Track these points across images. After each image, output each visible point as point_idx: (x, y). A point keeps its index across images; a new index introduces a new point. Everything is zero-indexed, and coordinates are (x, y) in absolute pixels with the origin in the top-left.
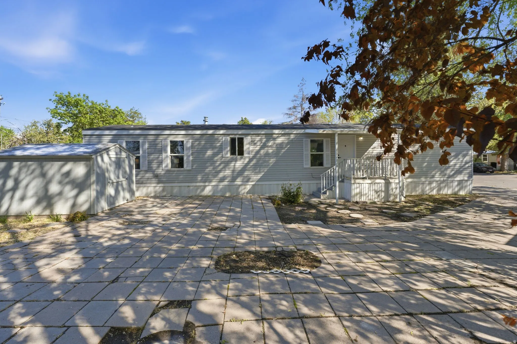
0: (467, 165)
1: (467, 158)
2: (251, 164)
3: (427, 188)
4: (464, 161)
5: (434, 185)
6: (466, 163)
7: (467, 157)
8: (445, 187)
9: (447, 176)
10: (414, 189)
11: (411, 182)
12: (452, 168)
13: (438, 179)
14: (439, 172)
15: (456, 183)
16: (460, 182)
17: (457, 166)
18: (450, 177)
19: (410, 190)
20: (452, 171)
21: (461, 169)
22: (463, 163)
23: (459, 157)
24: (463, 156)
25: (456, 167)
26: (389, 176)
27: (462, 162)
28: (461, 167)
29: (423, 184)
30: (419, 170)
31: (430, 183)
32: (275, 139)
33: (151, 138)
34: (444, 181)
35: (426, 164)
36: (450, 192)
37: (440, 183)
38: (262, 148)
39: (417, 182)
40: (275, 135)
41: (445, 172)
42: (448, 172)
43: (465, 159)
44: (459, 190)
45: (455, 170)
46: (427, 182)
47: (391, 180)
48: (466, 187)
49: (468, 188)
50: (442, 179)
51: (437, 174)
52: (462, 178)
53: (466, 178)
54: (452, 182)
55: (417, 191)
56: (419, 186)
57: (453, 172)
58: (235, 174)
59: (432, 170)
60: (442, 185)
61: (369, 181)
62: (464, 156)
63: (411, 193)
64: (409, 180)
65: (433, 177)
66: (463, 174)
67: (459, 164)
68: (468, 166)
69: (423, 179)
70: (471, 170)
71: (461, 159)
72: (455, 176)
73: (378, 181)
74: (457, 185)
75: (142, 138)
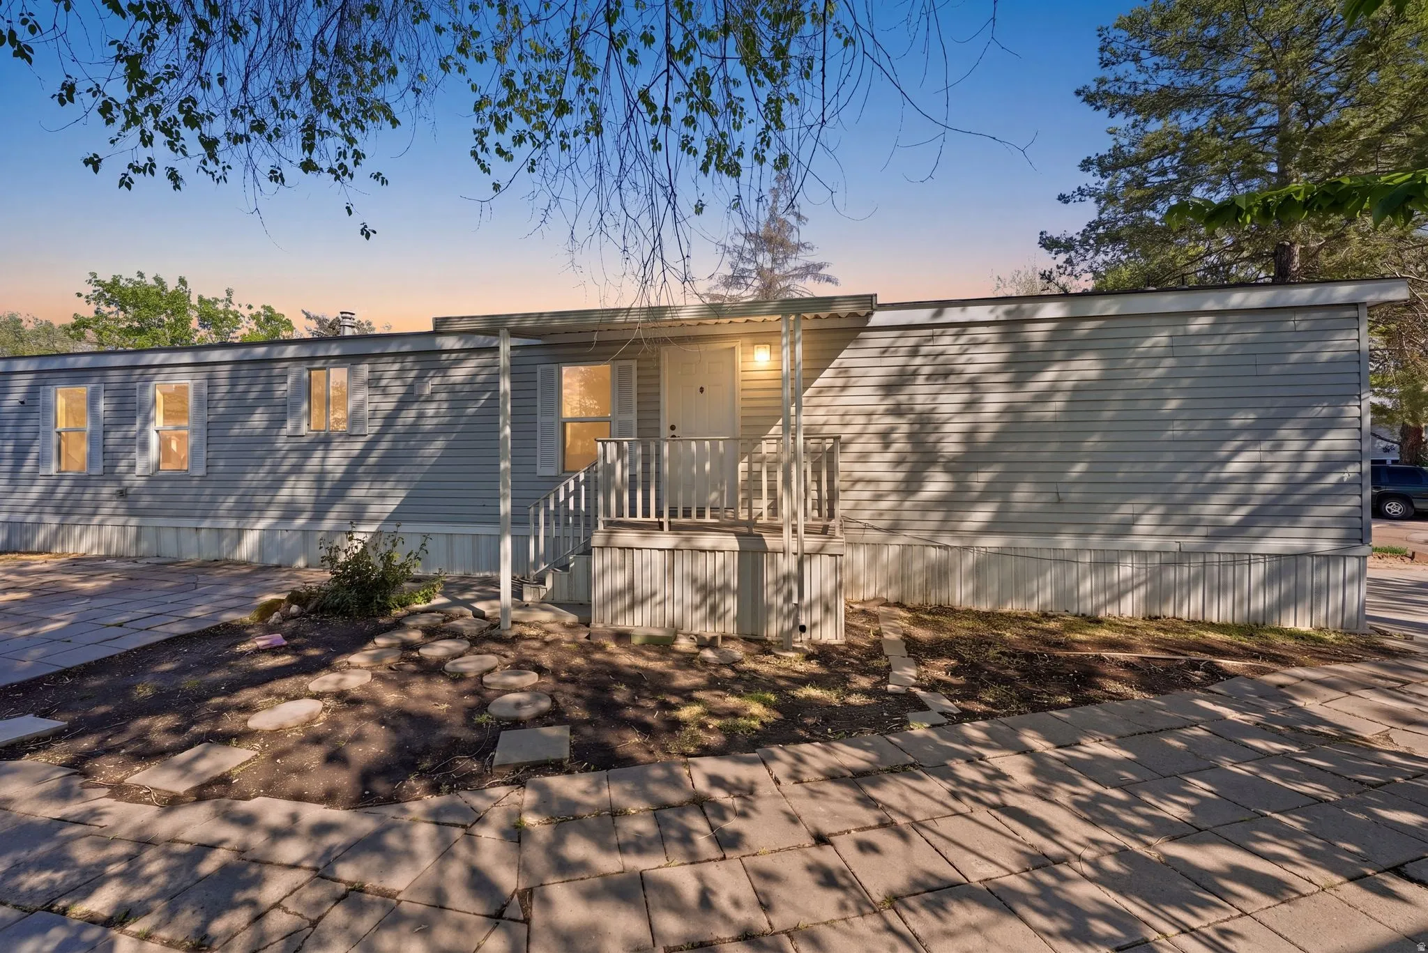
0: (1333, 478)
1: (1336, 441)
2: (371, 460)
3: (1087, 586)
4: (1314, 455)
5: (1126, 570)
6: (1330, 464)
7: (1331, 435)
8: (1191, 583)
9: (1202, 531)
10: (1017, 585)
11: (1001, 553)
12: (1236, 488)
13: (1149, 544)
14: (1159, 510)
15: (1258, 571)
16: (1285, 565)
17: (1271, 481)
18: (1221, 533)
19: (993, 588)
20: (1235, 505)
21: (1296, 498)
22: (1308, 467)
23: (1282, 433)
24: (1305, 430)
25: (1261, 488)
26: (764, 520)
27: (1299, 459)
28: (1291, 486)
29: (1065, 561)
30: (1044, 498)
31: (1104, 563)
32: (443, 369)
33: (115, 377)
34: (1182, 557)
35: (1080, 467)
36: (1221, 611)
37: (1164, 565)
38: (403, 404)
39: (1033, 553)
40: (444, 356)
41: (1194, 509)
42: (1212, 508)
43: (1322, 444)
44: (1281, 605)
45: (1257, 500)
46: (1087, 558)
47: (771, 542)
48: (1321, 592)
49: (1335, 600)
50: (1173, 545)
51: (1147, 519)
52: (1299, 544)
53: (1324, 546)
54: (1237, 559)
55: (1030, 598)
56: (1041, 573)
57: (1243, 511)
58: (325, 493)
59: (1116, 499)
60: (1171, 575)
61: (667, 540)
62: (1315, 431)
63: (1001, 601)
64: (992, 542)
65: (1125, 528)
66: (1307, 521)
67: (1283, 467)
68: (1340, 484)
69: (1067, 542)
70: (1355, 500)
71: (1295, 446)
72: (1255, 531)
73: (707, 541)
74: (1269, 580)
75: (96, 380)
